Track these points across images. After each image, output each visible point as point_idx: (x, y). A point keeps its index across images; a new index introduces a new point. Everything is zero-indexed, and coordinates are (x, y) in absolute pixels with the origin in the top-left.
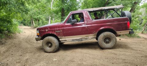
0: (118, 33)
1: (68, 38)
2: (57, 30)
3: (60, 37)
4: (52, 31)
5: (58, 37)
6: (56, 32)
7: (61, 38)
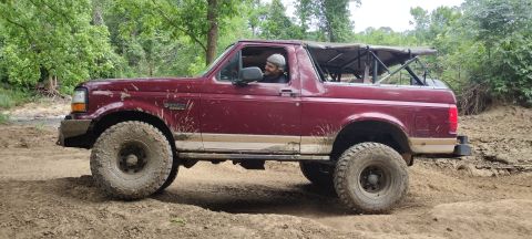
0: (418, 144)
1: (214, 140)
2: (171, 100)
3: (178, 134)
4: (150, 101)
5: (172, 130)
6: (167, 111)
7: (183, 138)
